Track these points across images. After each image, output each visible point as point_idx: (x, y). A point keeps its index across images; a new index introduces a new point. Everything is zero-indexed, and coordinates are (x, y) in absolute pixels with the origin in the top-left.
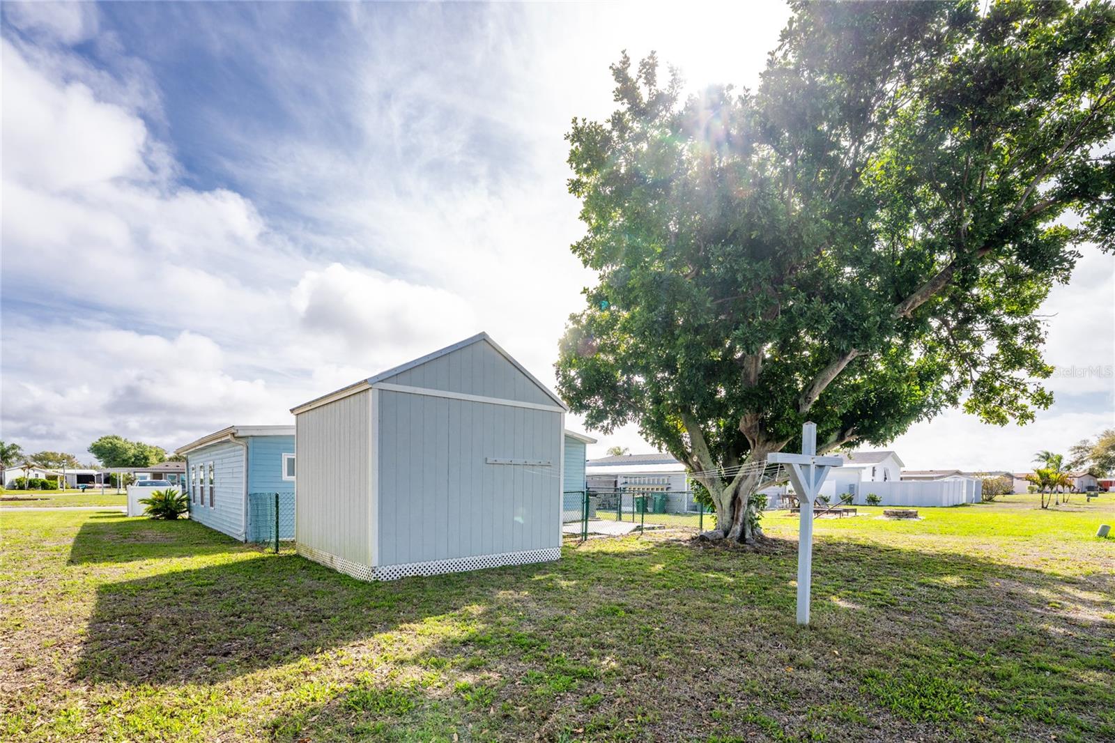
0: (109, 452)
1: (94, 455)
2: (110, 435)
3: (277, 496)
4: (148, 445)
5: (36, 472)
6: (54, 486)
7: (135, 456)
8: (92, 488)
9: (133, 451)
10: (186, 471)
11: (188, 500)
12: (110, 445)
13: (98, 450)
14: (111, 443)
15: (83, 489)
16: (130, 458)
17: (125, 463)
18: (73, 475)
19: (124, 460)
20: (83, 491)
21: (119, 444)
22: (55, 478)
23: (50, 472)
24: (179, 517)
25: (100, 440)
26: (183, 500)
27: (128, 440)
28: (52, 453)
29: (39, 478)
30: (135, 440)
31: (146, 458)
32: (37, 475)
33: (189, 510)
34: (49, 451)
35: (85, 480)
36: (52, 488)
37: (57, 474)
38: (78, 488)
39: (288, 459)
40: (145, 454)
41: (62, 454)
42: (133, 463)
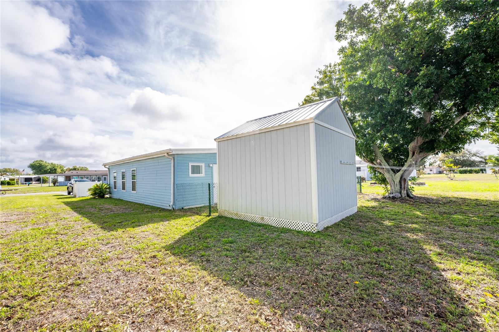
0: (38, 168)
1: (30, 169)
2: (39, 160)
3: (209, 184)
4: (56, 164)
5: (5, 177)
6: (14, 184)
7: (50, 169)
8: (31, 184)
9: (49, 167)
10: (108, 174)
11: (109, 188)
12: (38, 164)
13: (32, 167)
14: (39, 163)
15: (29, 184)
16: (48, 170)
17: (46, 172)
18: (22, 178)
19: (45, 171)
20: (29, 185)
21: (43, 163)
22: (14, 180)
23: (12, 177)
24: (105, 197)
25: (34, 162)
26: (107, 188)
27: (47, 162)
28: (9, 169)
29: (6, 180)
30: (50, 162)
31: (55, 170)
32: (5, 179)
33: (110, 193)
34: (7, 168)
35: (28, 180)
36: (13, 185)
37: (14, 178)
38: (26, 184)
39: (192, 165)
40: (55, 168)
41: (14, 169)
42: (49, 172)
